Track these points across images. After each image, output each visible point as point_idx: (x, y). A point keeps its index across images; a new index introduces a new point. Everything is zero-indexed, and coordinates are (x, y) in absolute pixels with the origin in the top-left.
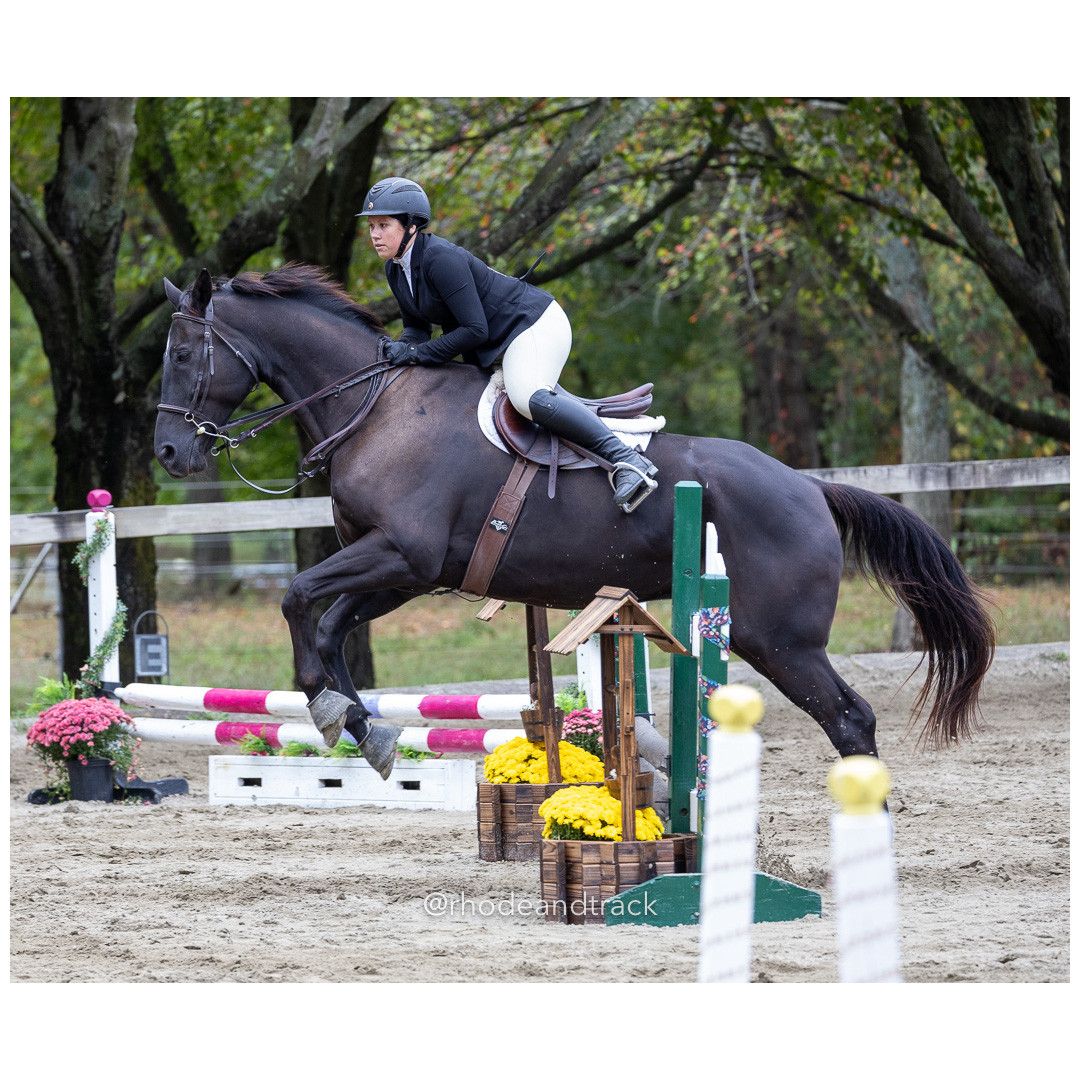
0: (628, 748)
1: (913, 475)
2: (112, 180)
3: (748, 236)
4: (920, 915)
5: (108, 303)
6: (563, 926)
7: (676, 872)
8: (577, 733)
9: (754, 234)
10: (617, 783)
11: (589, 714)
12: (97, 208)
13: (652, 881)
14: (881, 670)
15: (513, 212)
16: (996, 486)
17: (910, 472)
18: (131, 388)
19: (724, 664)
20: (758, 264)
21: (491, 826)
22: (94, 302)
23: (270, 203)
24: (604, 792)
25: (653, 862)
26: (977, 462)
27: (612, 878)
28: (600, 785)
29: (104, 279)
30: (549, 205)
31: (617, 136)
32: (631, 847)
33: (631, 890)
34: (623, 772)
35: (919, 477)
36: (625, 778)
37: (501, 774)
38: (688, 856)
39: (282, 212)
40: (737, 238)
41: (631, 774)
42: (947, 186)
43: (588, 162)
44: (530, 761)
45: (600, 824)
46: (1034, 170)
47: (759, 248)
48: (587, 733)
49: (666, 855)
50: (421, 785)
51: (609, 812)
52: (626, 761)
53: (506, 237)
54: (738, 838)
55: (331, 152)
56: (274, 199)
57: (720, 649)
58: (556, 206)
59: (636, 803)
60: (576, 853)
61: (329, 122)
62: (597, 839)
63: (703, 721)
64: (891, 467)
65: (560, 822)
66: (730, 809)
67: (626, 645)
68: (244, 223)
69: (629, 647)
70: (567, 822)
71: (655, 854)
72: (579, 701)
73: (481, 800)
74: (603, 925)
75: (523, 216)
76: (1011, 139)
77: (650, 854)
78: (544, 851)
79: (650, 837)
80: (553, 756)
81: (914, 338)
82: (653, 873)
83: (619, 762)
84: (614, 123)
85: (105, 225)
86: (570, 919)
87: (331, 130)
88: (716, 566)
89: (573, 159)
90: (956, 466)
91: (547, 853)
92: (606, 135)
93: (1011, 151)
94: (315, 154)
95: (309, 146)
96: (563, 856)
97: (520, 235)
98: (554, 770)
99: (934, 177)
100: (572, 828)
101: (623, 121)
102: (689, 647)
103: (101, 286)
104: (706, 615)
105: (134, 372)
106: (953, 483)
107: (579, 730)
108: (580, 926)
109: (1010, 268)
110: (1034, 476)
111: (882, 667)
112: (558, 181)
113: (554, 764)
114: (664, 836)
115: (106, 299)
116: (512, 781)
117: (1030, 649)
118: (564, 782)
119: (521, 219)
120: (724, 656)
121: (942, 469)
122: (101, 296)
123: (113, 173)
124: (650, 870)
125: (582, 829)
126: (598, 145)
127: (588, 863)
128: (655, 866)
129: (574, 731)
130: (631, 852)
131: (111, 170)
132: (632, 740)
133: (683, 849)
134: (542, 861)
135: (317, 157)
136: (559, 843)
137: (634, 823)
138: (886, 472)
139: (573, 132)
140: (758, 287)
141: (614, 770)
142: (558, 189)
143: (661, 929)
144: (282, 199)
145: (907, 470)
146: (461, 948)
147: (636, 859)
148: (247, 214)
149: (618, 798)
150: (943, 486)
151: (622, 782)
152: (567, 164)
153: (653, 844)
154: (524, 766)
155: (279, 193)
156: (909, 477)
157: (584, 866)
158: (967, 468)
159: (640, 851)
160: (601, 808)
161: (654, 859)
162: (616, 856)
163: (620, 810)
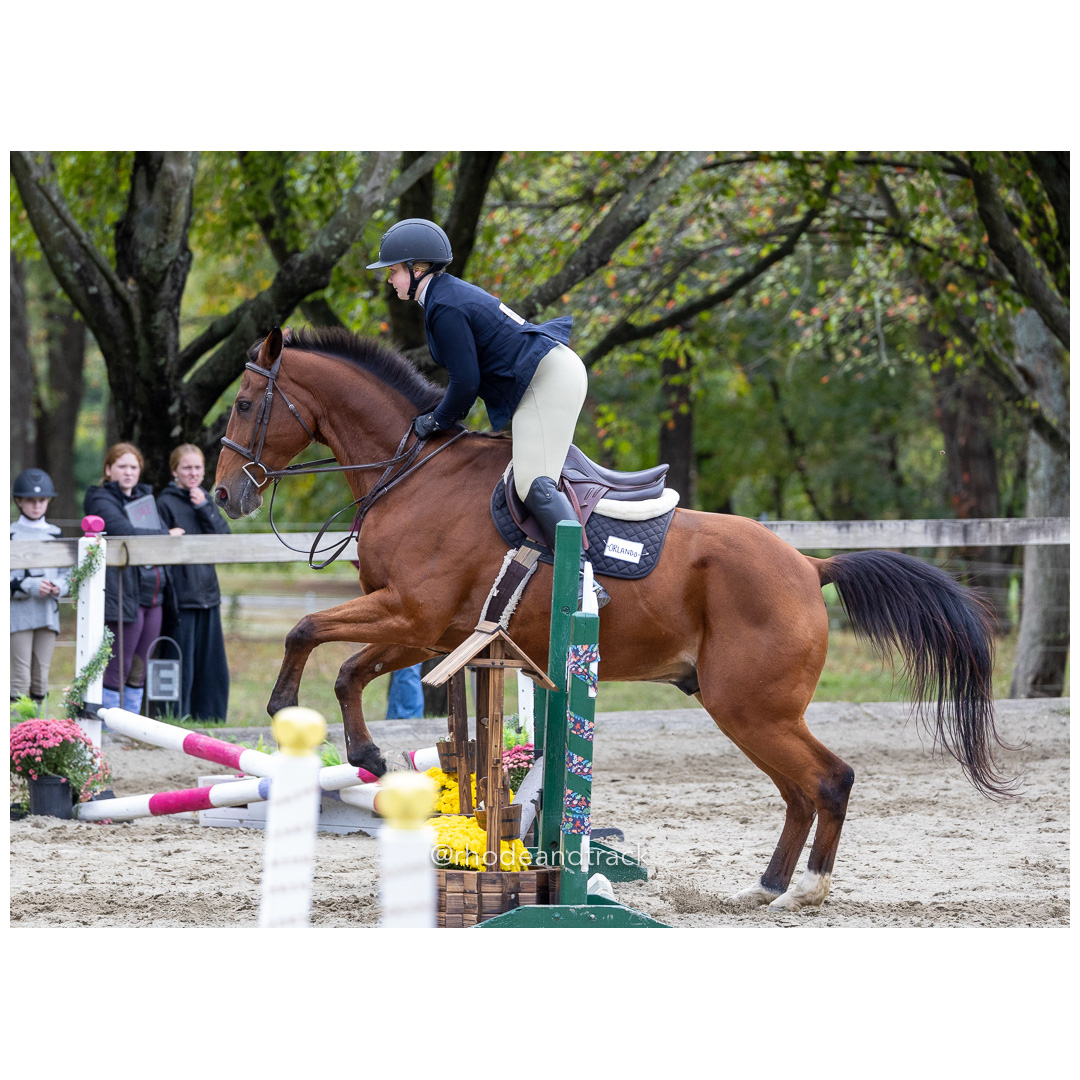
0: (495, 780)
1: (929, 530)
2: (168, 219)
3: (882, 301)
5: (164, 339)
7: (539, 903)
10: (484, 813)
11: (530, 749)
12: (154, 246)
13: (513, 912)
16: (1012, 543)
17: (926, 527)
18: (187, 422)
19: (592, 701)
20: (889, 329)
22: (150, 337)
23: (323, 248)
24: (472, 824)
25: (516, 893)
26: (993, 520)
27: (474, 907)
29: (160, 317)
30: (597, 256)
31: (667, 193)
32: (495, 878)
33: (492, 919)
34: (490, 804)
35: (935, 533)
36: (491, 809)
38: (550, 889)
39: (334, 256)
40: (870, 304)
41: (498, 806)
42: (1014, 254)
43: (637, 218)
44: (445, 792)
47: (892, 312)
49: (529, 886)
51: (475, 841)
52: (493, 793)
53: (555, 287)
55: (383, 199)
56: (327, 243)
57: (588, 685)
59: (501, 834)
61: (381, 170)
64: (907, 521)
66: (288, 832)
67: (497, 679)
68: (298, 265)
69: (500, 681)
71: (518, 885)
72: (522, 735)
75: (572, 267)
77: (513, 884)
80: (465, 788)
83: (487, 793)
85: (160, 263)
87: (383, 178)
88: (590, 605)
89: (625, 216)
90: (971, 524)
92: (655, 192)
94: (367, 201)
95: (362, 193)
98: (465, 801)
99: (1002, 245)
101: (672, 178)
102: (559, 678)
103: (158, 323)
104: (576, 652)
105: (191, 407)
106: (969, 539)
107: (521, 765)
110: (1050, 535)
112: (607, 236)
115: (162, 336)
117: (1040, 703)
120: (592, 693)
121: (959, 525)
122: (158, 332)
123: (169, 213)
124: (512, 900)
126: (647, 201)
127: (452, 891)
128: (517, 896)
130: (494, 882)
131: (167, 210)
132: (499, 773)
133: (547, 881)
135: (370, 204)
138: (902, 527)
140: (888, 350)
141: (482, 802)
144: (334, 243)
145: (923, 525)
147: (499, 889)
148: (300, 257)
149: (485, 829)
150: (959, 542)
151: (489, 813)
153: (517, 875)
155: (331, 238)
156: (925, 532)
157: (447, 895)
158: (983, 525)
159: (503, 881)
160: (467, 838)
161: (517, 890)
162: (479, 885)
163: (485, 841)
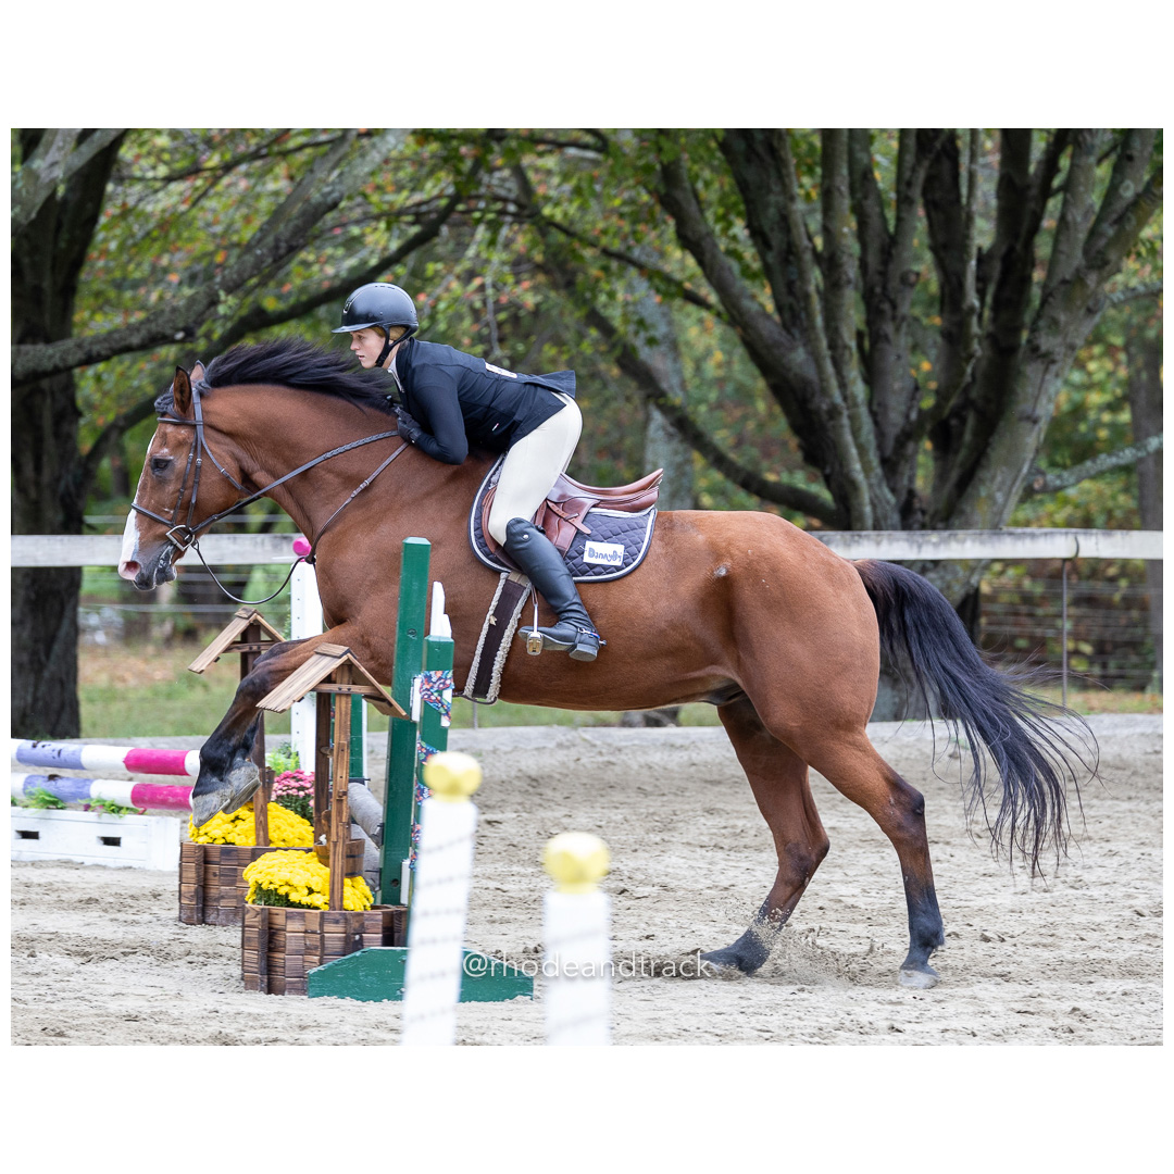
0: (340, 813)
3: (494, 286)
4: (635, 1003)
6: (263, 996)
7: (384, 944)
8: (288, 795)
9: (500, 284)
10: (326, 849)
11: (301, 776)
13: (358, 954)
14: (610, 745)
15: (248, 248)
19: (445, 731)
20: (502, 316)
21: (193, 887)
24: (312, 858)
25: (360, 934)
27: (316, 948)
28: (309, 851)
30: (287, 242)
31: (362, 174)
32: (338, 917)
33: (335, 961)
34: (334, 838)
36: (335, 844)
37: (206, 834)
38: (395, 930)
40: (482, 288)
41: (341, 841)
42: (703, 244)
43: (330, 200)
44: (237, 822)
45: (307, 891)
46: (794, 231)
47: (504, 299)
48: (298, 796)
49: (374, 926)
50: (122, 841)
51: (316, 879)
52: (337, 827)
53: (239, 273)
54: (448, 912)
55: (61, 176)
57: (441, 714)
58: (294, 243)
59: (345, 872)
60: (279, 920)
61: (61, 144)
62: (302, 906)
63: (419, 789)
65: (264, 887)
66: (440, 882)
67: (343, 705)
69: (346, 708)
70: (272, 887)
71: (362, 925)
72: (292, 762)
73: (184, 860)
74: (305, 997)
75: (259, 252)
76: (772, 198)
77: (357, 925)
78: (247, 916)
79: (358, 907)
80: (262, 818)
81: (662, 401)
82: (359, 945)
83: (330, 827)
84: (359, 161)
86: (270, 989)
87: (63, 153)
88: (441, 628)
89: (315, 196)
91: (249, 919)
92: (350, 172)
93: (772, 211)
94: (45, 177)
95: (39, 168)
96: (267, 922)
97: (255, 272)
98: (261, 833)
99: (689, 234)
100: (277, 894)
101: (368, 158)
102: (409, 710)
104: (428, 678)
107: (290, 792)
108: (280, 997)
109: (765, 333)
111: (609, 741)
112: (297, 218)
113: (262, 826)
114: (373, 907)
116: (216, 842)
118: (272, 846)
119: (257, 256)
120: (445, 722)
124: (356, 941)
125: (287, 895)
126: (341, 182)
127: (293, 931)
128: (361, 937)
129: (284, 793)
130: (337, 922)
132: (344, 805)
133: (392, 922)
134: (244, 926)
135: (47, 180)
136: (262, 909)
137: (342, 892)
139: (316, 167)
140: (501, 340)
141: (324, 836)
142: (297, 226)
143: (365, 1004)
146: (155, 1013)
147: (342, 930)
149: (327, 865)
151: (332, 848)
152: (307, 201)
153: (361, 914)
154: (231, 826)
157: (288, 934)
159: (346, 921)
160: (309, 874)
161: (362, 930)
162: (321, 925)
163: (328, 878)
